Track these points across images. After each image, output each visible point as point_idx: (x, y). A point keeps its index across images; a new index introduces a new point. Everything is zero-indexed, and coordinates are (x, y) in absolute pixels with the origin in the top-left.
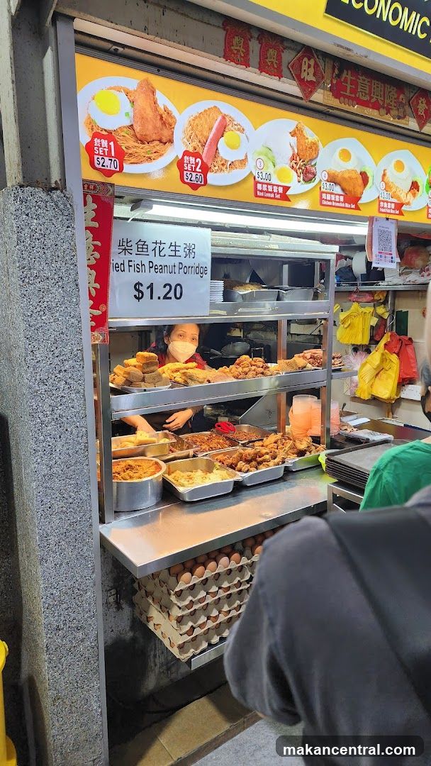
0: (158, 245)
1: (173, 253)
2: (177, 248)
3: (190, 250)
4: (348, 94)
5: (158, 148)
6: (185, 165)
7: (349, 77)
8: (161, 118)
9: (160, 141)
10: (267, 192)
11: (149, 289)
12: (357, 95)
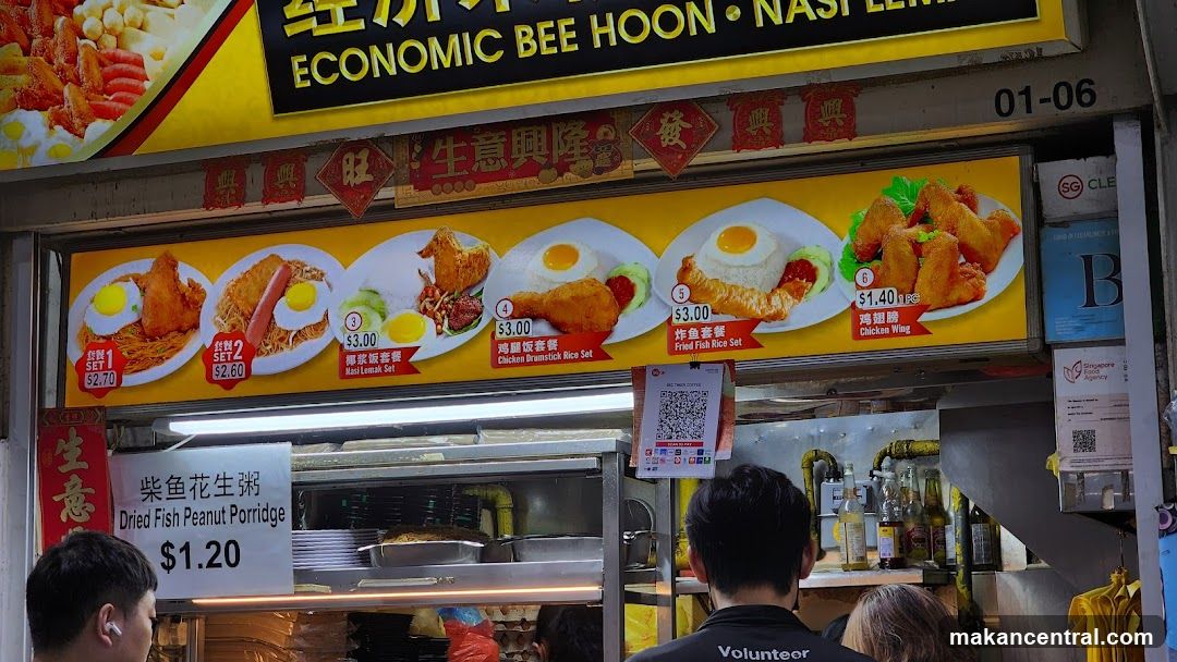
0: (199, 480)
1: (222, 491)
2: (228, 482)
3: (250, 484)
4: (451, 174)
5: (174, 341)
6: (216, 354)
7: (450, 147)
8: (183, 296)
9: (179, 330)
11: (184, 552)
12: (475, 168)
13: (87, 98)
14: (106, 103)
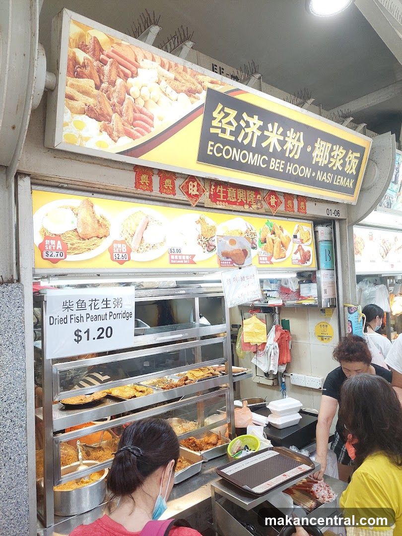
0: (94, 302)
1: (105, 306)
2: (108, 302)
3: (118, 302)
4: (222, 199)
5: (96, 241)
6: (114, 249)
7: (222, 189)
8: (98, 221)
9: (98, 237)
10: (178, 260)
11: (87, 333)
12: (228, 199)
13: (123, 124)
14: (132, 130)
